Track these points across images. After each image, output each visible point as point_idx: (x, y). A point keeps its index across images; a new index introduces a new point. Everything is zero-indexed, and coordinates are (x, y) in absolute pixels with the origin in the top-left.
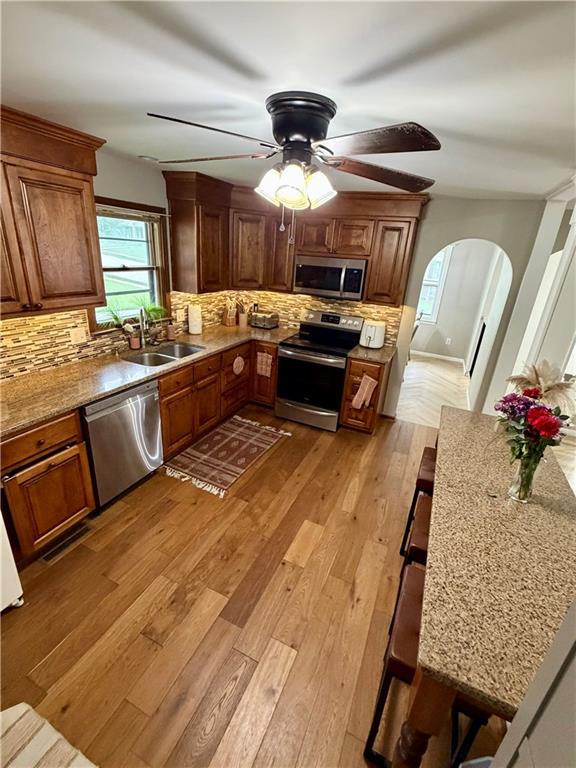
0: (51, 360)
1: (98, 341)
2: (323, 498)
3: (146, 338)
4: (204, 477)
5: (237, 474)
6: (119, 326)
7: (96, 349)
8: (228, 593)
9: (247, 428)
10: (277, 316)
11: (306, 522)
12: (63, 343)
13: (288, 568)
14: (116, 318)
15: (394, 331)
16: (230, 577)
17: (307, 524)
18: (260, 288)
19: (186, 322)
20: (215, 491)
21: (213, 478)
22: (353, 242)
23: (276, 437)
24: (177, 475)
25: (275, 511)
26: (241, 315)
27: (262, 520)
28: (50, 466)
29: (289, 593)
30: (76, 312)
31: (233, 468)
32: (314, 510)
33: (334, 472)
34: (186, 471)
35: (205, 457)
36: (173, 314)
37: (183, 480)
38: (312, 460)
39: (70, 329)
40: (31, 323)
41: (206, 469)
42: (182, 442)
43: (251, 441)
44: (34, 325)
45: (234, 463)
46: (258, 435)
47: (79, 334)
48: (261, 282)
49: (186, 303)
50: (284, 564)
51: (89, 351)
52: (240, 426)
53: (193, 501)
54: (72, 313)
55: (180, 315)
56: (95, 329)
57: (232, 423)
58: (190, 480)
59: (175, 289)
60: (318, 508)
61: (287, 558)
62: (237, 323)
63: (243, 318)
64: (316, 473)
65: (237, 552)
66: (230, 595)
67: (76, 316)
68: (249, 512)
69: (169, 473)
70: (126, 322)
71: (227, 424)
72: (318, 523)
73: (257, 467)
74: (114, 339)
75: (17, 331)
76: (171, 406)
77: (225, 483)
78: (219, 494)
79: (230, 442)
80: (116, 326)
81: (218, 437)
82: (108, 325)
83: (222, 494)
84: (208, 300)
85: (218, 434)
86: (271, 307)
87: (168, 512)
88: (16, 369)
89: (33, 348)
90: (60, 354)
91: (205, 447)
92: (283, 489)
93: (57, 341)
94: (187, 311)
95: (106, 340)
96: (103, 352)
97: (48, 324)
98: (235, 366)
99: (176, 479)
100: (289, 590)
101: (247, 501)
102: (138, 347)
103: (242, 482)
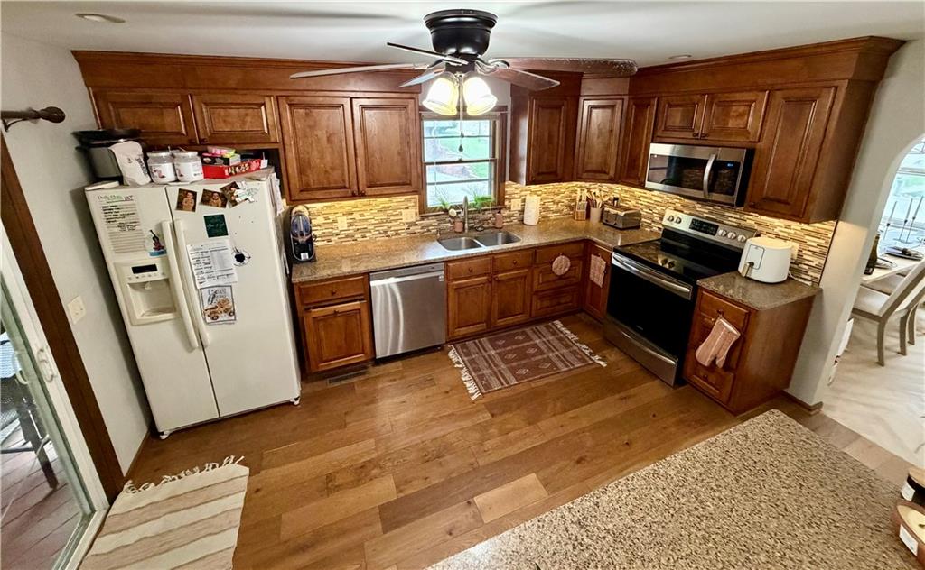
0: (385, 232)
1: (426, 222)
2: (579, 462)
3: (469, 223)
4: (475, 372)
5: (508, 382)
6: (446, 211)
7: (422, 228)
8: (401, 492)
9: (560, 340)
10: (639, 215)
11: (534, 475)
12: (396, 220)
13: (470, 512)
14: (444, 204)
15: (817, 261)
16: (415, 479)
17: (531, 479)
18: (612, 181)
19: (522, 211)
20: (472, 390)
21: (481, 377)
22: (732, 123)
23: (584, 361)
24: (455, 359)
25: (511, 443)
26: (592, 209)
27: (488, 444)
28: (336, 313)
29: (448, 537)
30: (409, 197)
31: (508, 374)
32: (555, 468)
33: (625, 438)
34: (465, 359)
35: (493, 352)
36: (507, 203)
37: (457, 366)
38: (608, 408)
39: (404, 210)
40: (374, 203)
41: (482, 364)
42: (472, 329)
43: (551, 355)
44: (376, 205)
45: (513, 371)
46: (565, 351)
47: (410, 214)
48: (612, 173)
49: (523, 193)
50: (469, 503)
51: (417, 229)
52: (554, 333)
53: (448, 389)
54: (406, 197)
55: (515, 205)
56: (424, 211)
57: (548, 327)
58: (462, 369)
59: (510, 180)
60: (561, 469)
61: (478, 500)
62: (588, 216)
63: (595, 212)
64: (597, 427)
65: (441, 460)
66: (402, 495)
67: (409, 200)
68: (483, 428)
69: (452, 354)
70: (451, 207)
71: (541, 327)
72: (545, 486)
73: (533, 385)
74: (441, 221)
75: (364, 208)
76: (462, 291)
77: (487, 386)
78: (473, 394)
79: (528, 347)
80: (443, 210)
81: (520, 338)
82: (434, 209)
83: (475, 396)
84: (556, 191)
85: (524, 333)
86: (634, 202)
87: (422, 389)
88: (359, 236)
89: (373, 221)
90: (393, 229)
91: (501, 342)
92: (539, 424)
93: (392, 218)
94: (524, 201)
95: (433, 221)
96: (429, 231)
97: (386, 205)
98: (554, 265)
99: (452, 362)
100: (450, 534)
101: (493, 415)
102: (460, 230)
103: (503, 394)
